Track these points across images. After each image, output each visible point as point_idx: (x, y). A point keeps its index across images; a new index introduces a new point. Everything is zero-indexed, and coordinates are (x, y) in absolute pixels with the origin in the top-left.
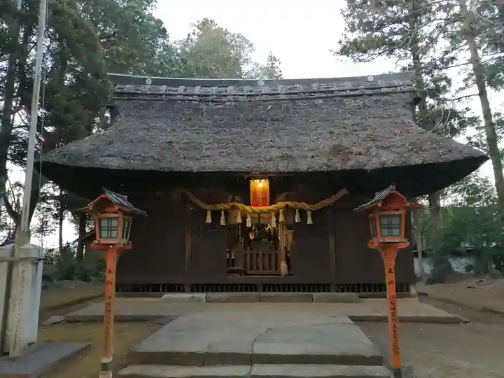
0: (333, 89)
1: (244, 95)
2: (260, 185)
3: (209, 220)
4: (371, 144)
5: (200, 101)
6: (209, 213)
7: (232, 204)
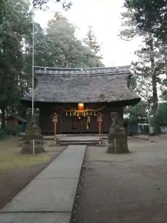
0: (104, 72)
1: (76, 75)
2: (81, 105)
3: (67, 114)
4: (111, 94)
5: (63, 77)
6: (67, 113)
7: (73, 110)
